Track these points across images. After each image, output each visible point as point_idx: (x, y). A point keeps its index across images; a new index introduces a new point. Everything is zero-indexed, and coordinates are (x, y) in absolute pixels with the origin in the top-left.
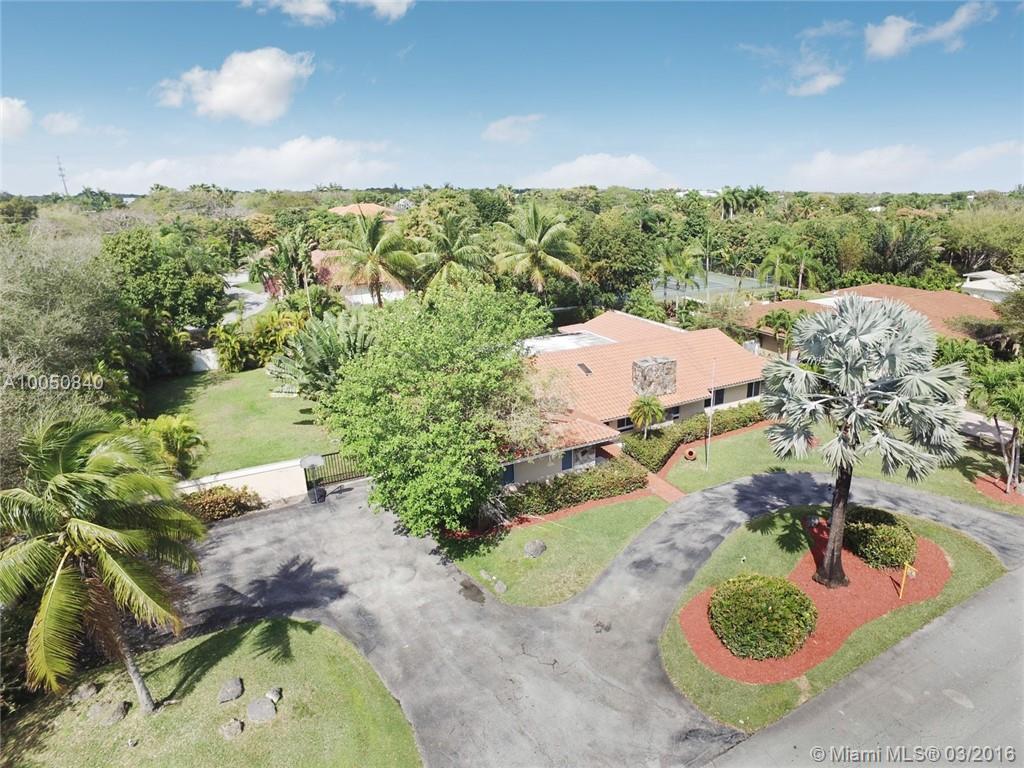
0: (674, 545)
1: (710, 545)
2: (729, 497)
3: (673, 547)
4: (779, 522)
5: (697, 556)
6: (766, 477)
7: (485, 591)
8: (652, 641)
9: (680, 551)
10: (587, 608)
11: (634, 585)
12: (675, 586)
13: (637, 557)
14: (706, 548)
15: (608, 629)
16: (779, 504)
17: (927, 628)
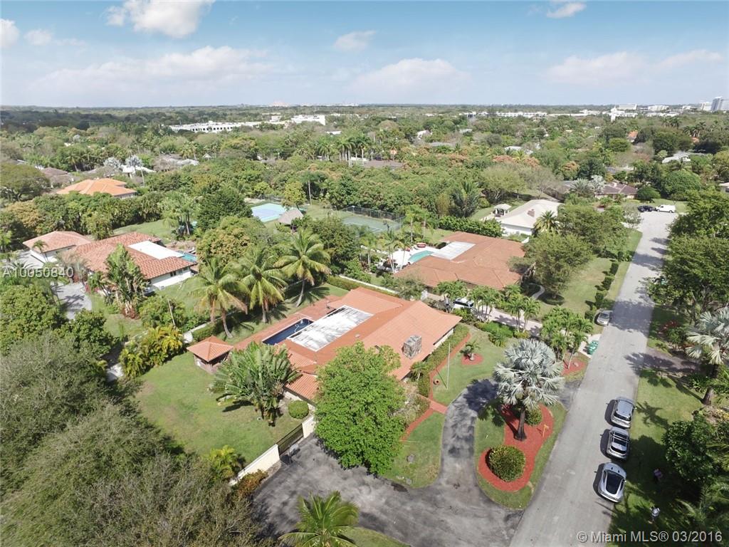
0: (458, 437)
1: (471, 432)
2: (464, 403)
3: (458, 438)
4: (489, 412)
5: (469, 439)
6: (473, 387)
7: (403, 485)
8: (476, 486)
9: (462, 439)
10: (446, 479)
11: (455, 462)
12: (470, 457)
13: (449, 447)
14: (470, 435)
15: (459, 486)
16: (484, 401)
17: (555, 447)
